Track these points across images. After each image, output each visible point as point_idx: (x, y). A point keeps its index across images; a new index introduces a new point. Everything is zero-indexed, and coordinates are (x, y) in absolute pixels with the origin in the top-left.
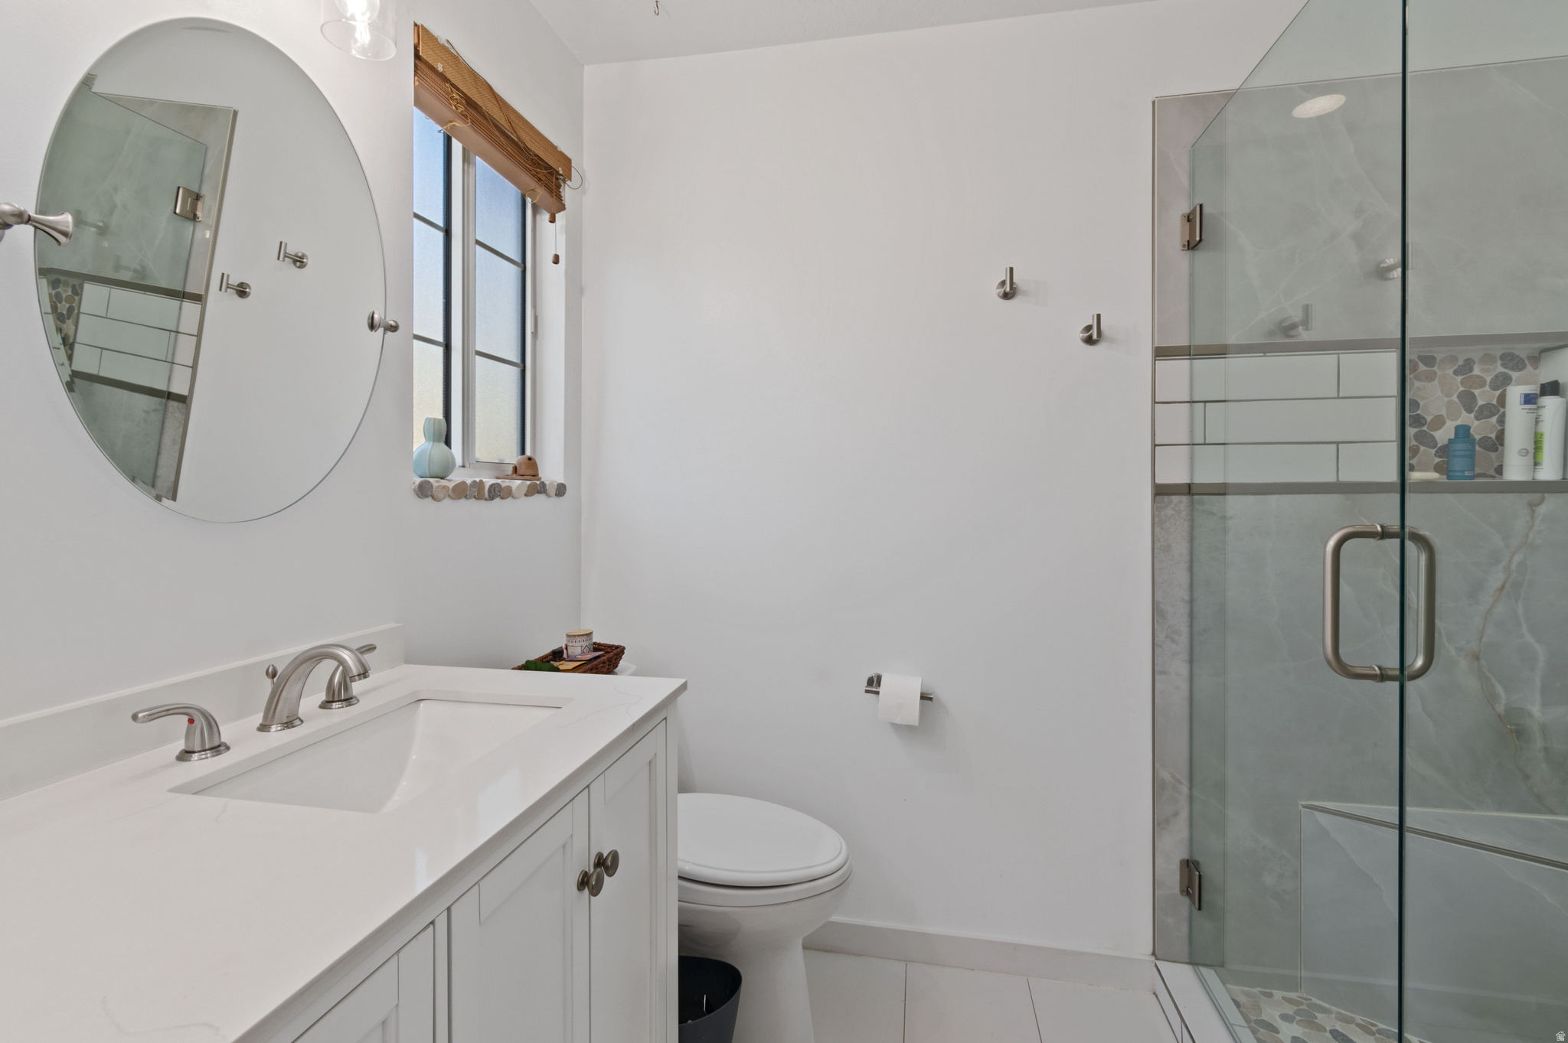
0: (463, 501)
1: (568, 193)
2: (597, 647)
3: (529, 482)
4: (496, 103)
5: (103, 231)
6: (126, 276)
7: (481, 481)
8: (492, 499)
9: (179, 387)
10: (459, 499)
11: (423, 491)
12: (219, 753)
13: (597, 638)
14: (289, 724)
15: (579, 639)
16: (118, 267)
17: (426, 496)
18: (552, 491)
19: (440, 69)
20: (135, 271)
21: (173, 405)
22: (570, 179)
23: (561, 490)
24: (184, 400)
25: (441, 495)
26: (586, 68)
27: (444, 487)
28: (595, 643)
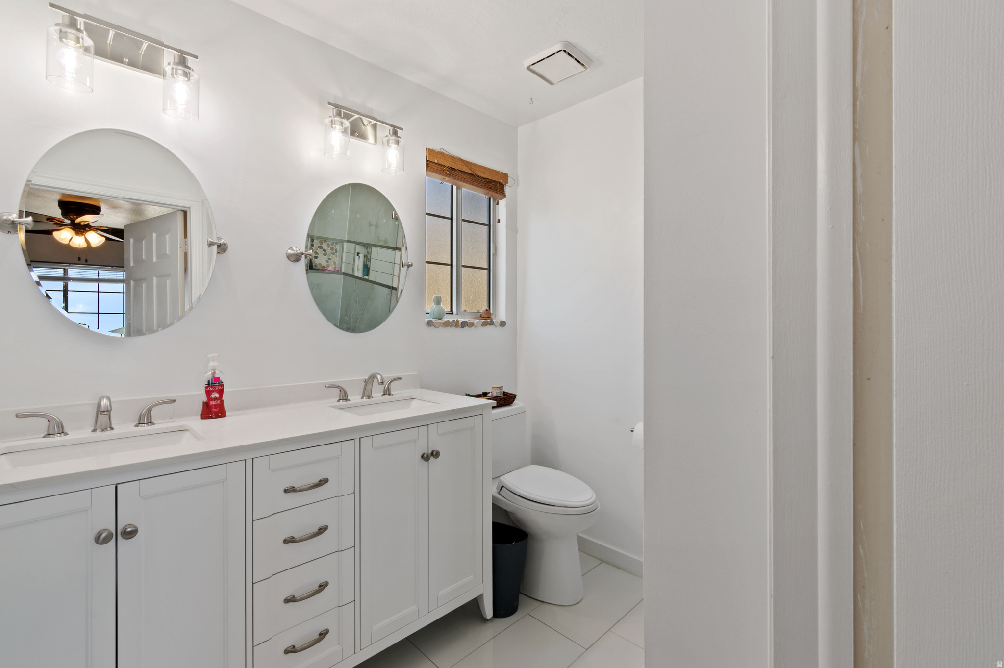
0: (449, 328)
1: (507, 189)
2: (505, 393)
3: (484, 320)
4: (464, 165)
5: (377, 227)
6: (382, 243)
7: (457, 320)
8: (463, 327)
9: (395, 285)
10: (446, 327)
11: (429, 324)
12: (347, 401)
13: (505, 390)
14: (368, 398)
15: (495, 389)
16: (379, 240)
17: (431, 326)
18: (497, 324)
19: (436, 162)
20: (384, 241)
21: (393, 291)
22: (508, 183)
23: (503, 324)
24: (395, 289)
25: (437, 326)
26: (519, 128)
27: (439, 322)
28: (504, 392)
